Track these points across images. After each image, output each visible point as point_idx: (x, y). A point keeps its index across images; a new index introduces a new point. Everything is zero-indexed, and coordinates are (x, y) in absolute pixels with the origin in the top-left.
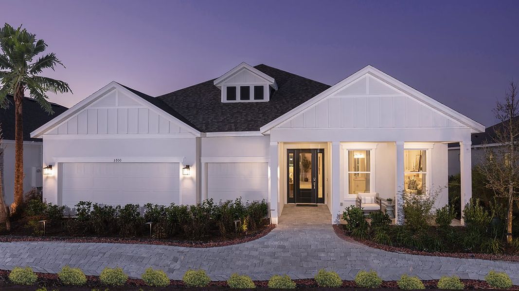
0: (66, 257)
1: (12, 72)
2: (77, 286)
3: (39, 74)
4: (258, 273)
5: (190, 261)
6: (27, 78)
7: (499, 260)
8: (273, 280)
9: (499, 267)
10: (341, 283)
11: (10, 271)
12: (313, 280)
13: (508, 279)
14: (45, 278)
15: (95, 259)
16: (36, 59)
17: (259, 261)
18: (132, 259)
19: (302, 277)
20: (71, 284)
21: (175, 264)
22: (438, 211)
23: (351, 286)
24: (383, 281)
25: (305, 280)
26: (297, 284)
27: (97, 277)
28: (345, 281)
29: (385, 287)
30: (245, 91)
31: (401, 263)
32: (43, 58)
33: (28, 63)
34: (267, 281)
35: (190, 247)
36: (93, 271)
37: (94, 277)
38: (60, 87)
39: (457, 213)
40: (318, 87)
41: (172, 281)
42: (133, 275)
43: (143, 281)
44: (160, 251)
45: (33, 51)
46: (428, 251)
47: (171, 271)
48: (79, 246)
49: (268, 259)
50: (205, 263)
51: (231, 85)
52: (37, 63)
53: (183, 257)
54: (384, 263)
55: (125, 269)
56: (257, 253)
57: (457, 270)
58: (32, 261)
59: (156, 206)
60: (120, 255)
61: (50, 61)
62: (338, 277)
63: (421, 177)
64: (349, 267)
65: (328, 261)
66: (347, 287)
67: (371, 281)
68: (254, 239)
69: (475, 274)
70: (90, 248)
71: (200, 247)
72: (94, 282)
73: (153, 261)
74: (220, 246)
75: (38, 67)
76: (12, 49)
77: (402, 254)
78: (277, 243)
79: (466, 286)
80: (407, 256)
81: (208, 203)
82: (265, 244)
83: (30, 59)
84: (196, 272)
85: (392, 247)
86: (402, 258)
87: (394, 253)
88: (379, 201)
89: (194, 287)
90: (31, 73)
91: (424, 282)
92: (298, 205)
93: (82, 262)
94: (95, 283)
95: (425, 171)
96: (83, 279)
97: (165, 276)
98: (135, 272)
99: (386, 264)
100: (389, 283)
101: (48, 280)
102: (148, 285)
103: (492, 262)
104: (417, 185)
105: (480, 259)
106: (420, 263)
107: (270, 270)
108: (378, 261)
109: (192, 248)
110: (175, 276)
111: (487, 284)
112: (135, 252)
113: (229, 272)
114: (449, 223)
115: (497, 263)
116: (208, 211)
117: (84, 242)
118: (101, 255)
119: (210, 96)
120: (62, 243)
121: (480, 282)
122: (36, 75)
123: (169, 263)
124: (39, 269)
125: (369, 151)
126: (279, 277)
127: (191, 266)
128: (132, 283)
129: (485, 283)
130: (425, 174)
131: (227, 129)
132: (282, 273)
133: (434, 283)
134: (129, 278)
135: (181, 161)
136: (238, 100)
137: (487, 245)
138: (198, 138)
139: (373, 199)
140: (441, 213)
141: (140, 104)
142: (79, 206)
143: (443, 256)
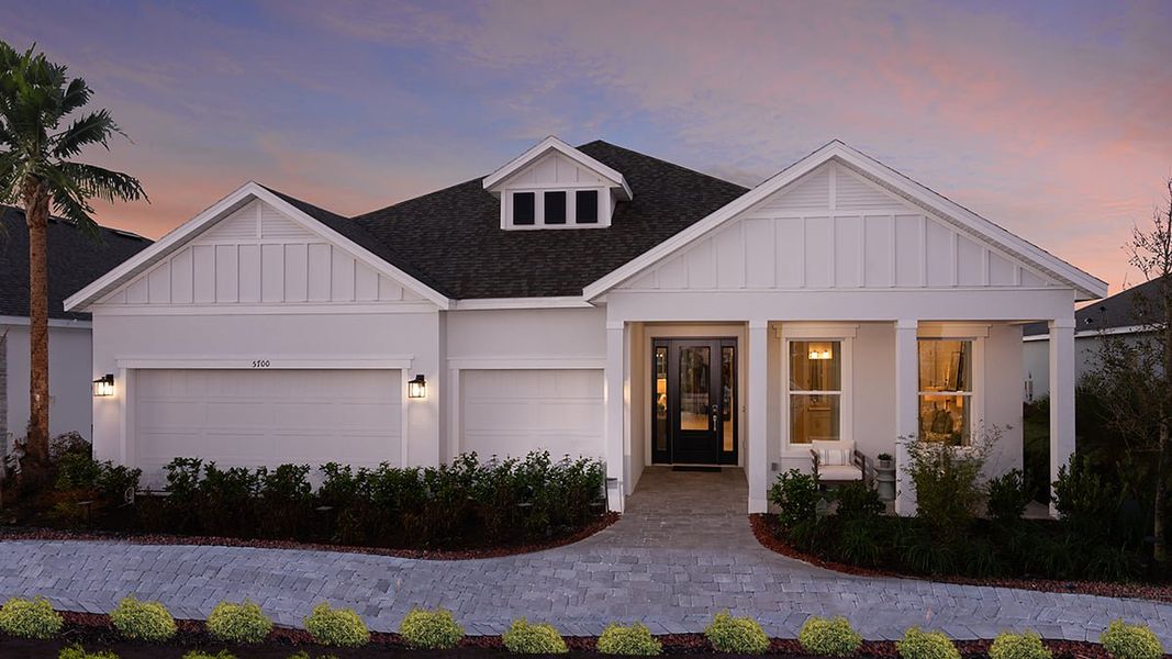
1: (13, 153)
2: (154, 642)
3: (73, 158)
4: (575, 619)
5: (417, 590)
6: (46, 166)
7: (1133, 596)
8: (610, 635)
9: (1133, 614)
10: (765, 644)
12: (701, 636)
13: (1153, 640)
14: (80, 623)
15: (197, 581)
16: (66, 122)
17: (574, 592)
18: (281, 582)
19: (677, 629)
20: (140, 637)
21: (383, 596)
22: (995, 484)
23: (789, 651)
24: (863, 641)
25: (682, 636)
26: (664, 646)
27: (201, 624)
28: (775, 641)
29: (868, 654)
30: (555, 202)
31: (906, 600)
32: (82, 121)
33: (49, 132)
34: (595, 638)
35: (418, 557)
36: (191, 609)
37: (194, 622)
38: (121, 187)
39: (1037, 489)
40: (724, 193)
41: (375, 634)
42: (285, 620)
43: (308, 634)
44: (348, 567)
45: (59, 103)
47: (374, 611)
48: (159, 552)
49: (596, 588)
50: (451, 595)
51: (524, 187)
52: (70, 133)
53: (400, 580)
54: (865, 600)
55: (266, 606)
56: (573, 573)
57: (1036, 618)
58: (50, 583)
59: (348, 469)
60: (256, 575)
61: (99, 129)
62: (759, 632)
63: (959, 403)
64: (785, 607)
65: (737, 593)
66: (780, 652)
67: (836, 640)
69: (1076, 628)
70: (186, 557)
72: (193, 634)
73: (330, 587)
75: (71, 141)
76: (13, 99)
78: (619, 552)
79: (1057, 654)
81: (466, 462)
82: (592, 553)
83: (53, 122)
84: (431, 615)
86: (909, 590)
88: (859, 460)
89: (425, 648)
90: (57, 155)
91: (958, 644)
92: (676, 469)
93: (165, 588)
94: (197, 636)
95: (970, 391)
96: (168, 627)
97: (359, 624)
98: (290, 612)
99: (871, 602)
100: (877, 646)
101: (88, 630)
102: (320, 642)
103: (1117, 601)
104: (952, 423)
105: (1090, 593)
106: (951, 602)
107: (603, 612)
108: (854, 597)
109: (422, 561)
110: (383, 624)
111: (1105, 650)
112: (288, 567)
113: (506, 615)
114: (1020, 511)
115: (1129, 602)
116: (466, 479)
117: (170, 543)
118: (211, 573)
119: (477, 214)
120: (120, 546)
121: (1089, 645)
122: (66, 160)
123: (368, 594)
124: (67, 603)
125: (839, 342)
126: (623, 630)
127: (420, 602)
128: (281, 637)
129: (1099, 649)
130: (969, 397)
131: (510, 292)
132: (631, 619)
133: (982, 647)
134: (276, 627)
135: (404, 365)
136: (540, 223)
137: (1103, 565)
138: (443, 313)
139: (847, 456)
140: (1001, 488)
141: (312, 234)
142: (174, 468)
143: (1004, 586)
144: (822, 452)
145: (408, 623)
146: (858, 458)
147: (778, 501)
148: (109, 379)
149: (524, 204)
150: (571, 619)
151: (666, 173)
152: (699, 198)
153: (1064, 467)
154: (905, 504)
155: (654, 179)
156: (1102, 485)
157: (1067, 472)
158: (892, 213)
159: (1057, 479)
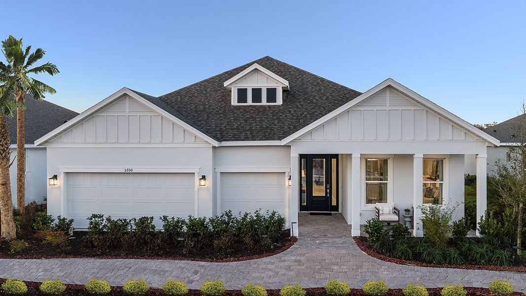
0: (95, 271)
5: (209, 273)
7: (505, 270)
8: (285, 289)
9: (503, 277)
10: (349, 291)
11: (41, 283)
12: (323, 288)
13: (510, 287)
14: (73, 288)
15: (122, 272)
17: (273, 273)
18: (155, 272)
19: (313, 286)
20: (96, 293)
21: (195, 276)
22: (455, 224)
23: (358, 293)
24: (389, 289)
25: (315, 288)
26: (307, 292)
27: (121, 288)
28: (353, 290)
29: (391, 294)
30: (257, 93)
31: (409, 273)
34: (279, 290)
35: (211, 262)
36: (117, 283)
37: (118, 287)
41: (190, 290)
42: (155, 285)
43: (164, 291)
44: (183, 266)
46: (437, 264)
47: (191, 282)
48: (108, 262)
49: (283, 271)
50: (223, 275)
53: (203, 270)
54: (393, 274)
55: (148, 280)
56: (273, 266)
57: (462, 280)
58: (62, 274)
60: (145, 269)
62: (347, 286)
63: (437, 186)
64: (359, 277)
65: (340, 272)
66: (354, 294)
67: (378, 289)
68: (273, 255)
69: (479, 283)
70: (118, 263)
71: (220, 262)
72: (117, 291)
73: (174, 274)
74: (240, 261)
77: (411, 267)
78: (293, 258)
79: (469, 293)
80: (416, 268)
81: (227, 214)
82: (283, 258)
84: (214, 283)
85: (403, 261)
86: (411, 270)
87: (404, 265)
91: (428, 289)
92: (311, 214)
93: (108, 275)
94: (119, 292)
95: (443, 181)
96: (108, 289)
97: (184, 287)
98: (157, 283)
99: (395, 274)
100: (394, 291)
101: (75, 290)
102: (167, 293)
103: (498, 272)
105: (487, 269)
106: (428, 274)
107: (284, 280)
108: (388, 273)
109: (213, 263)
110: (194, 286)
111: (489, 291)
112: (159, 266)
113: (244, 282)
114: (465, 234)
115: (503, 273)
118: (127, 269)
121: (482, 289)
123: (189, 276)
124: (68, 281)
125: (387, 160)
126: (291, 287)
127: (210, 278)
128: (153, 292)
129: (487, 291)
130: (442, 183)
131: (243, 138)
132: (295, 283)
133: (438, 290)
134: (151, 288)
135: (196, 171)
136: (250, 102)
137: (498, 258)
138: (214, 147)
139: (391, 210)
140: (458, 225)
141: (153, 111)
142: (92, 219)
143: (451, 268)
144: (380, 208)
145: (203, 286)
146: (396, 211)
147: (367, 232)
148: (55, 177)
149: (242, 94)
150: (271, 283)
151: (302, 76)
152: (320, 90)
153: (483, 216)
154: (417, 231)
155: (298, 79)
156: (498, 223)
157: (484, 218)
158: (413, 108)
159: (480, 221)
